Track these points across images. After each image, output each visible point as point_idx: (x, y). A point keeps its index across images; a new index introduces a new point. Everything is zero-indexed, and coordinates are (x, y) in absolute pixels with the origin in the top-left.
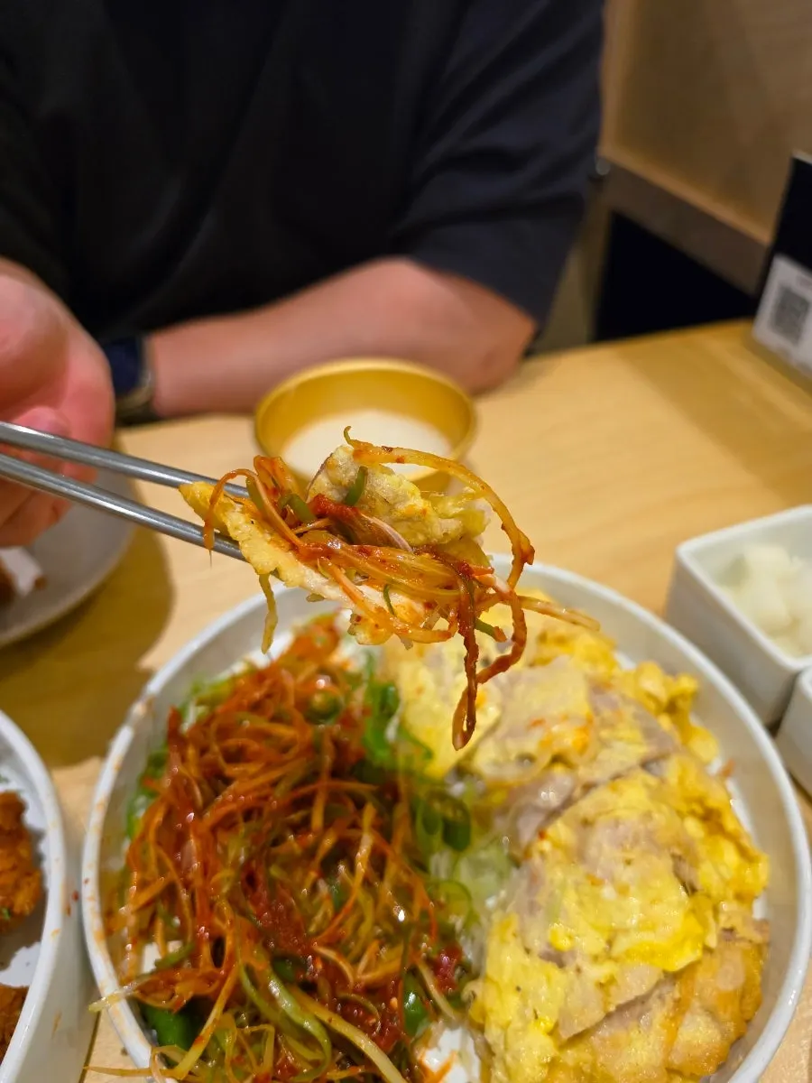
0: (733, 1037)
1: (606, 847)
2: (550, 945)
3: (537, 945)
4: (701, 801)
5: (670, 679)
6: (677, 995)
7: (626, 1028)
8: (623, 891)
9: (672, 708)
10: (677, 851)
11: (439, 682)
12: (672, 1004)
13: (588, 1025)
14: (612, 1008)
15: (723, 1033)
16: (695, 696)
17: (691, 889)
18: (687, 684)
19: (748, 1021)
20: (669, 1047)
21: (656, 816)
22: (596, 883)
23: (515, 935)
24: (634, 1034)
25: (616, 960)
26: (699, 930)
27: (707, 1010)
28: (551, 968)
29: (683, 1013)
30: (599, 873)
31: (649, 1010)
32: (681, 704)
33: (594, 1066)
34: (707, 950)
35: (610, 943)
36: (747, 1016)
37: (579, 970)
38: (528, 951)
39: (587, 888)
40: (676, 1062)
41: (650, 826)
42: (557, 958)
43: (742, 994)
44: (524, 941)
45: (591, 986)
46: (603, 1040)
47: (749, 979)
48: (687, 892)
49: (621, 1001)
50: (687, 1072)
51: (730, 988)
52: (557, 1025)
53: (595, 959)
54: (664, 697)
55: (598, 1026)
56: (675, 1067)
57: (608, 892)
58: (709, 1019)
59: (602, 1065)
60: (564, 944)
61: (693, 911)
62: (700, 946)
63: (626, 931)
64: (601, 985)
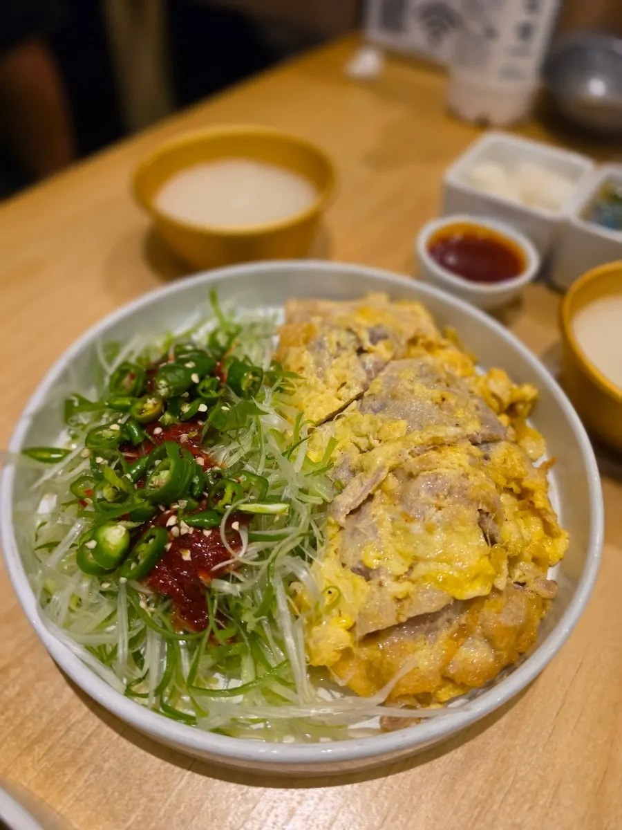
0: (504, 662)
1: (423, 494)
2: (361, 562)
3: (352, 562)
4: (518, 481)
5: (515, 386)
6: (463, 621)
7: (414, 638)
8: (430, 530)
9: (511, 410)
10: (485, 509)
11: (318, 364)
12: (457, 627)
13: (380, 627)
14: (404, 619)
15: (497, 658)
16: (534, 402)
17: (492, 541)
18: (528, 391)
19: (521, 654)
20: (447, 661)
21: (471, 478)
22: (409, 519)
23: (336, 552)
24: (420, 644)
25: (413, 582)
26: (491, 571)
27: (486, 637)
28: (360, 580)
29: (466, 636)
30: (412, 513)
31: (437, 629)
32: (520, 407)
33: (381, 662)
34: (495, 590)
35: (411, 568)
36: (521, 649)
37: (381, 584)
38: (344, 565)
39: (402, 523)
40: (451, 672)
41: (465, 483)
42: (366, 573)
43: (520, 632)
44: (342, 557)
45: (388, 598)
46: (393, 644)
47: (529, 621)
48: (487, 540)
49: (412, 615)
50: (458, 682)
51: (511, 624)
52: (355, 625)
53: (398, 578)
54: (506, 400)
55: (390, 630)
56: (449, 676)
57: (417, 528)
58: (487, 645)
59: (389, 663)
60: (374, 563)
61: (489, 556)
62: (490, 585)
63: (426, 561)
64: (399, 600)
